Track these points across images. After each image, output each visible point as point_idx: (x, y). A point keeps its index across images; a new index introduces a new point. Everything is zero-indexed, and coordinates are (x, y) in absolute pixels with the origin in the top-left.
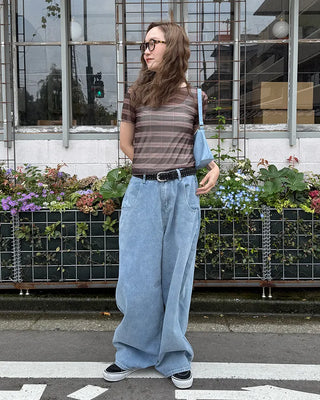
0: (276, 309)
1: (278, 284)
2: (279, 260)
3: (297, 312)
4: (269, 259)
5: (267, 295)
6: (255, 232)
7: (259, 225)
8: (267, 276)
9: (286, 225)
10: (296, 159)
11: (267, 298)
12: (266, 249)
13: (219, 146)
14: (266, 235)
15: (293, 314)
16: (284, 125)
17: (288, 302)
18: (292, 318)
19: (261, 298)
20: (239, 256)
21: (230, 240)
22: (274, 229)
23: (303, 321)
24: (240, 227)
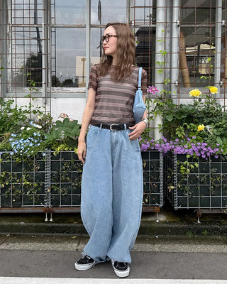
0: (52, 230)
1: (57, 211)
2: (57, 192)
3: (68, 233)
4: (49, 191)
5: (49, 219)
6: (38, 170)
7: (43, 166)
8: (48, 204)
9: (63, 164)
11: (49, 222)
12: (48, 183)
13: (30, 104)
14: (48, 172)
15: (65, 234)
17: (61, 225)
18: (62, 237)
19: (44, 222)
20: (26, 188)
21: (19, 176)
22: (54, 167)
24: (29, 167)
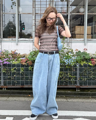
0: (81, 94)
1: (81, 87)
2: (82, 80)
3: (87, 95)
4: (79, 79)
5: (78, 90)
6: (75, 71)
7: (76, 69)
8: (78, 85)
9: (84, 69)
10: (86, 49)
11: (78, 91)
12: (78, 76)
13: (63, 45)
14: (78, 72)
15: (86, 96)
16: (83, 39)
17: (84, 92)
18: (86, 97)
19: (76, 91)
20: (70, 78)
21: (67, 73)
22: (80, 70)
23: (89, 98)
24: (70, 70)
